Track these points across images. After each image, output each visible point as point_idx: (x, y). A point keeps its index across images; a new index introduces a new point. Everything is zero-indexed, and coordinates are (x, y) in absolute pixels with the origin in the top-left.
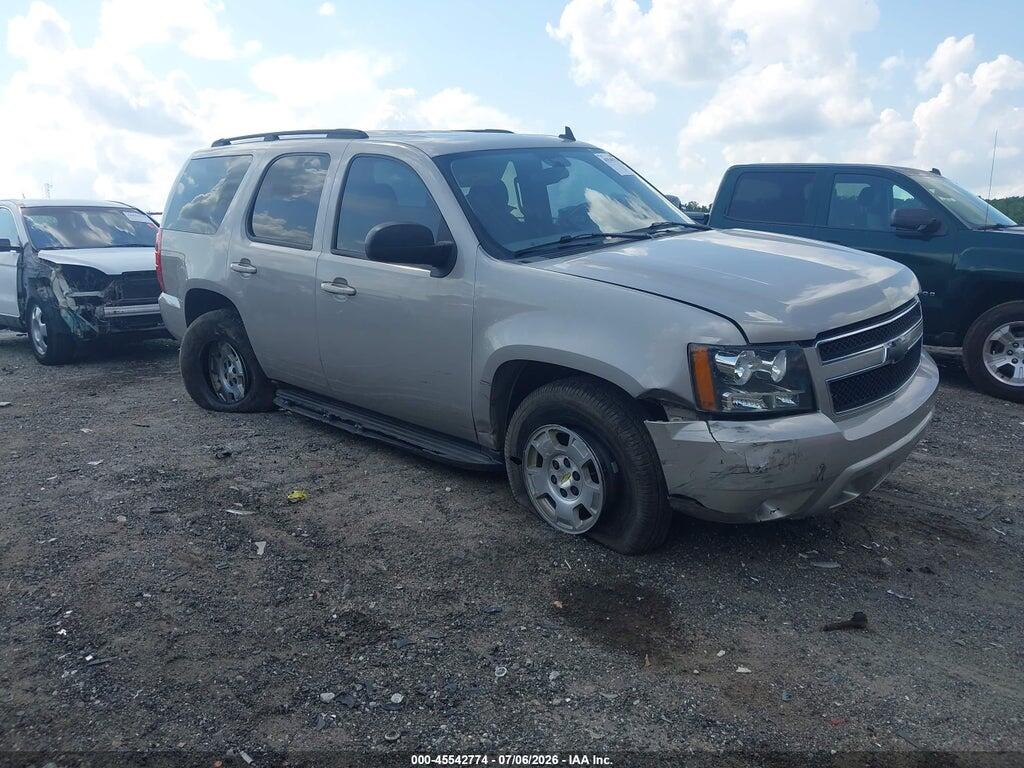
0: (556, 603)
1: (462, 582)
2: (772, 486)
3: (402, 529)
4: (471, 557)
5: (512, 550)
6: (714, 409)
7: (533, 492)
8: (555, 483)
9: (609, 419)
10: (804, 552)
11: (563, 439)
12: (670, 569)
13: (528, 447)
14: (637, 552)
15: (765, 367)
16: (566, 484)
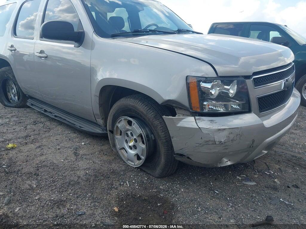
0: (115, 208)
1: (71, 195)
2: (227, 151)
3: (53, 164)
4: (80, 180)
5: (102, 176)
6: (199, 110)
7: (118, 147)
8: (127, 143)
9: (149, 114)
10: (239, 176)
11: (130, 123)
12: (176, 186)
13: (116, 127)
14: (162, 177)
15: (225, 89)
16: (131, 144)
